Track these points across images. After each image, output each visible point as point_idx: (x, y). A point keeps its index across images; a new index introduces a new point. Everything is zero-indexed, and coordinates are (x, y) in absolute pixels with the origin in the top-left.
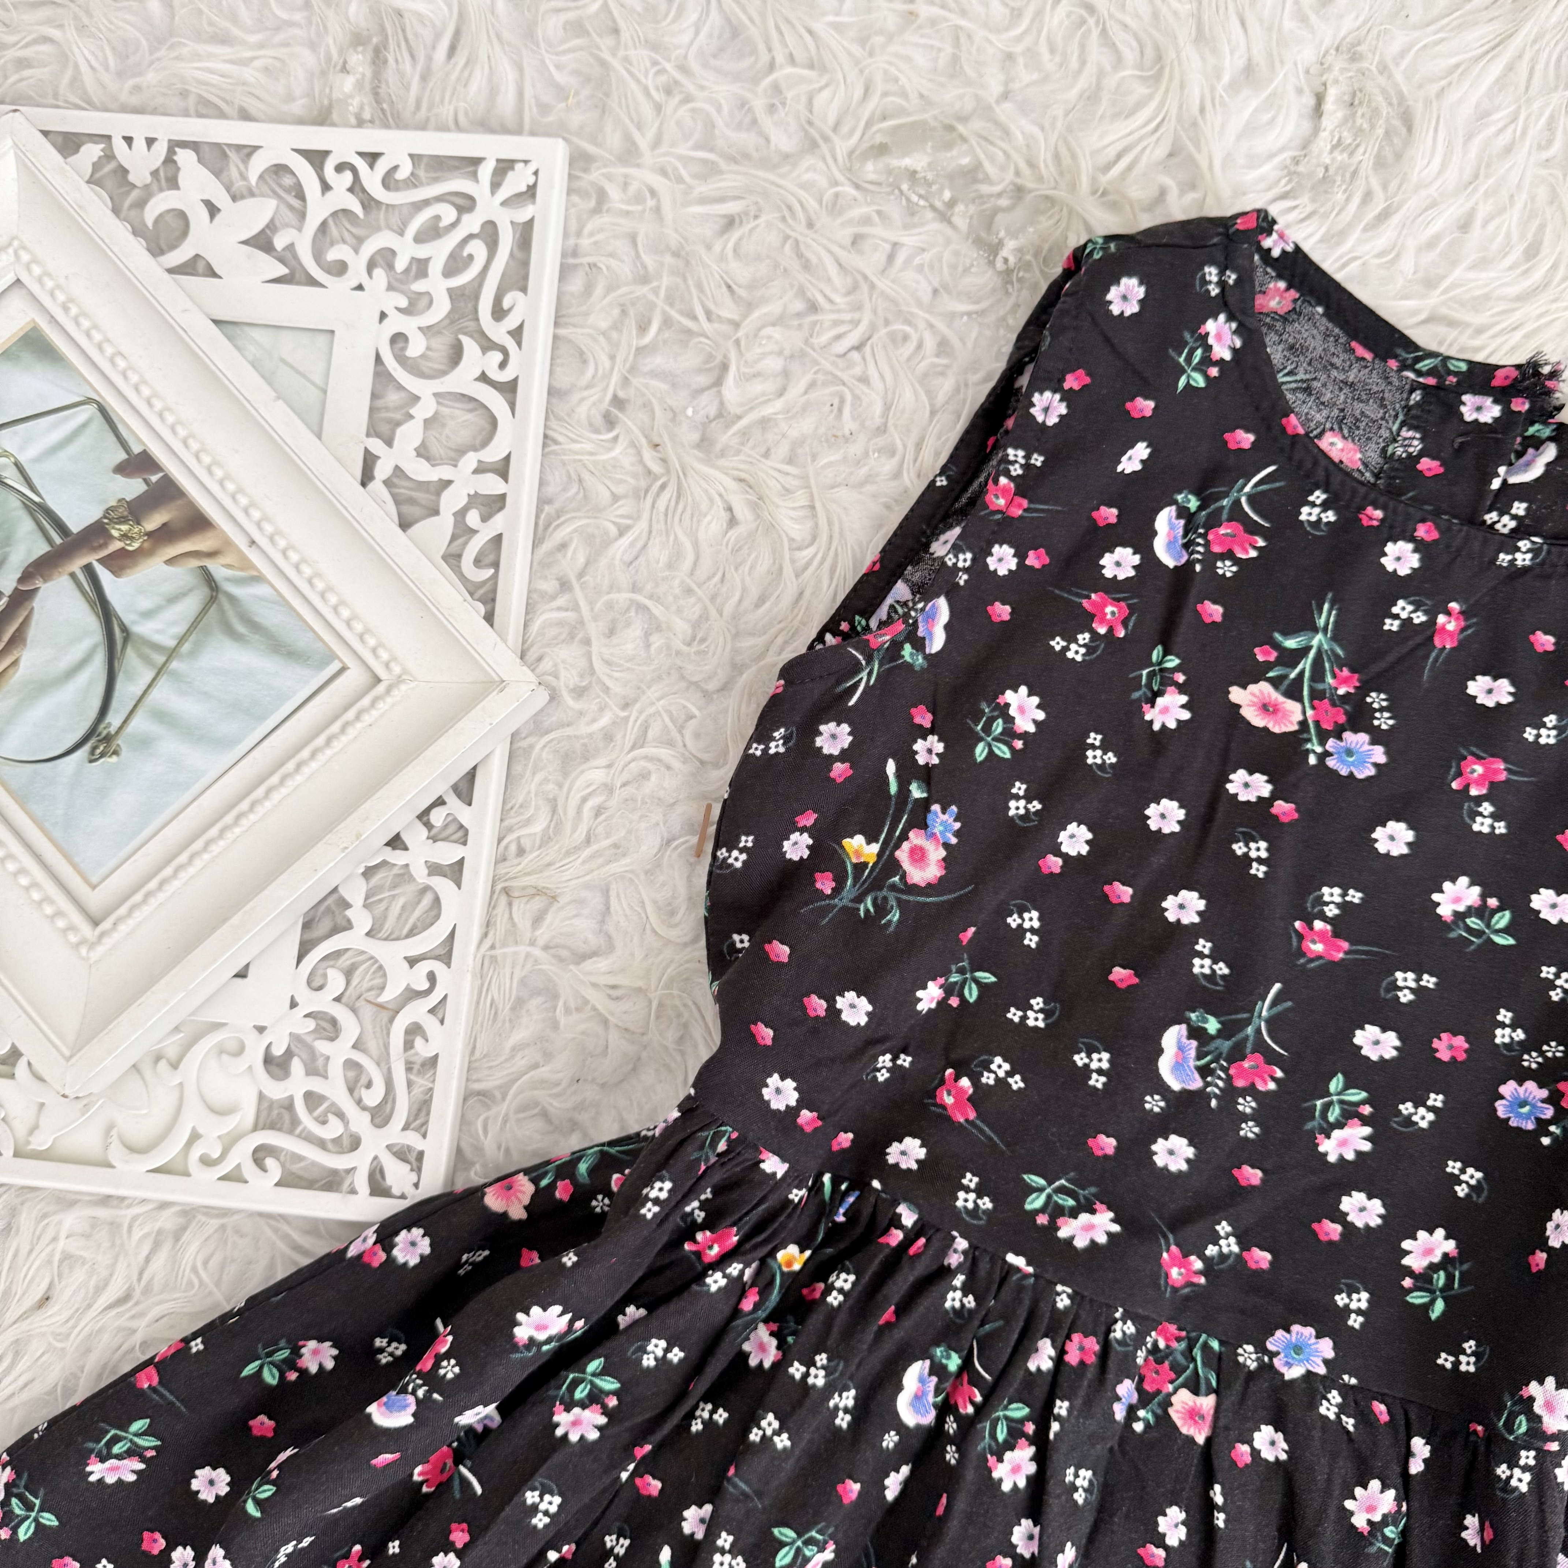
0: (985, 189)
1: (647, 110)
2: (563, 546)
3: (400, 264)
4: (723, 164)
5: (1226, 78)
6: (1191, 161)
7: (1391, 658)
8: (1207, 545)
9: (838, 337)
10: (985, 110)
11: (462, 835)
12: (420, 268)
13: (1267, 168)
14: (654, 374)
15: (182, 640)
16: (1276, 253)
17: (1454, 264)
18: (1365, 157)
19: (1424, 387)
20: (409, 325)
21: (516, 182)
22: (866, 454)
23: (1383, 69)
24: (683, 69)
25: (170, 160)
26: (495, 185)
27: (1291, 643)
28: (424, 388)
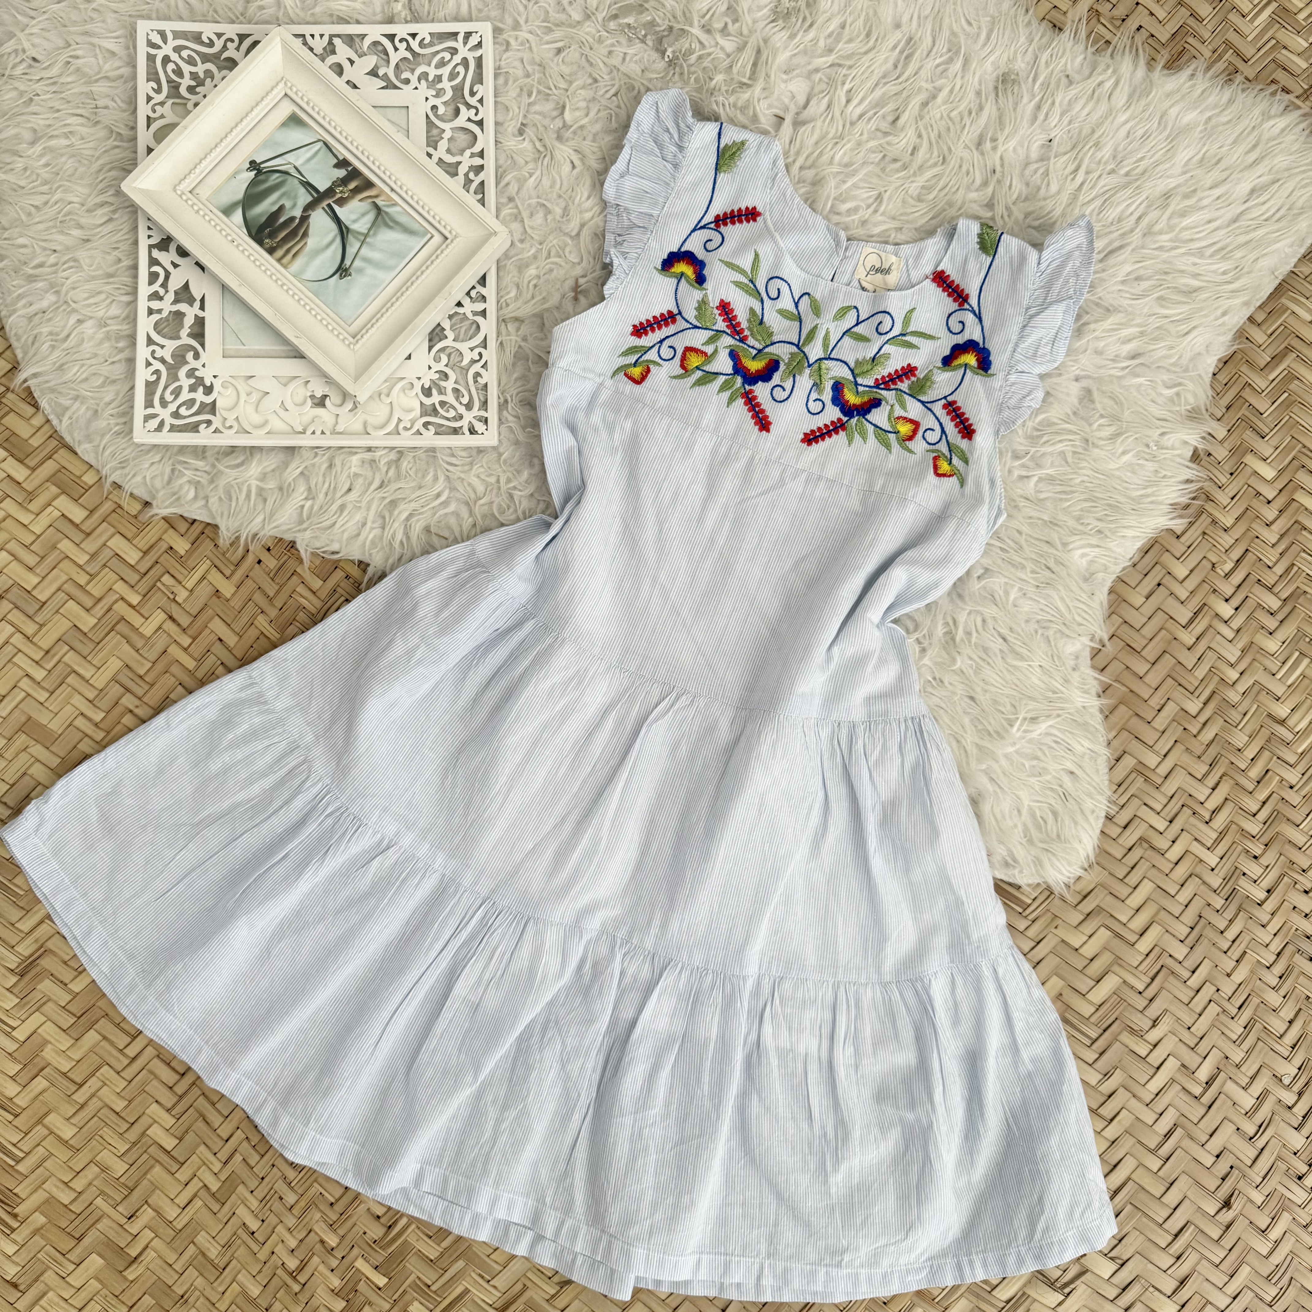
1: (521, 8)
2: (508, 184)
3: (431, 78)
4: (554, 27)
6: (735, 10)
11: (484, 299)
12: (439, 78)
13: (765, 11)
14: (535, 113)
15: (369, 230)
17: (839, 42)
20: (438, 102)
21: (474, 41)
25: (330, 43)
26: (465, 43)
28: (446, 126)
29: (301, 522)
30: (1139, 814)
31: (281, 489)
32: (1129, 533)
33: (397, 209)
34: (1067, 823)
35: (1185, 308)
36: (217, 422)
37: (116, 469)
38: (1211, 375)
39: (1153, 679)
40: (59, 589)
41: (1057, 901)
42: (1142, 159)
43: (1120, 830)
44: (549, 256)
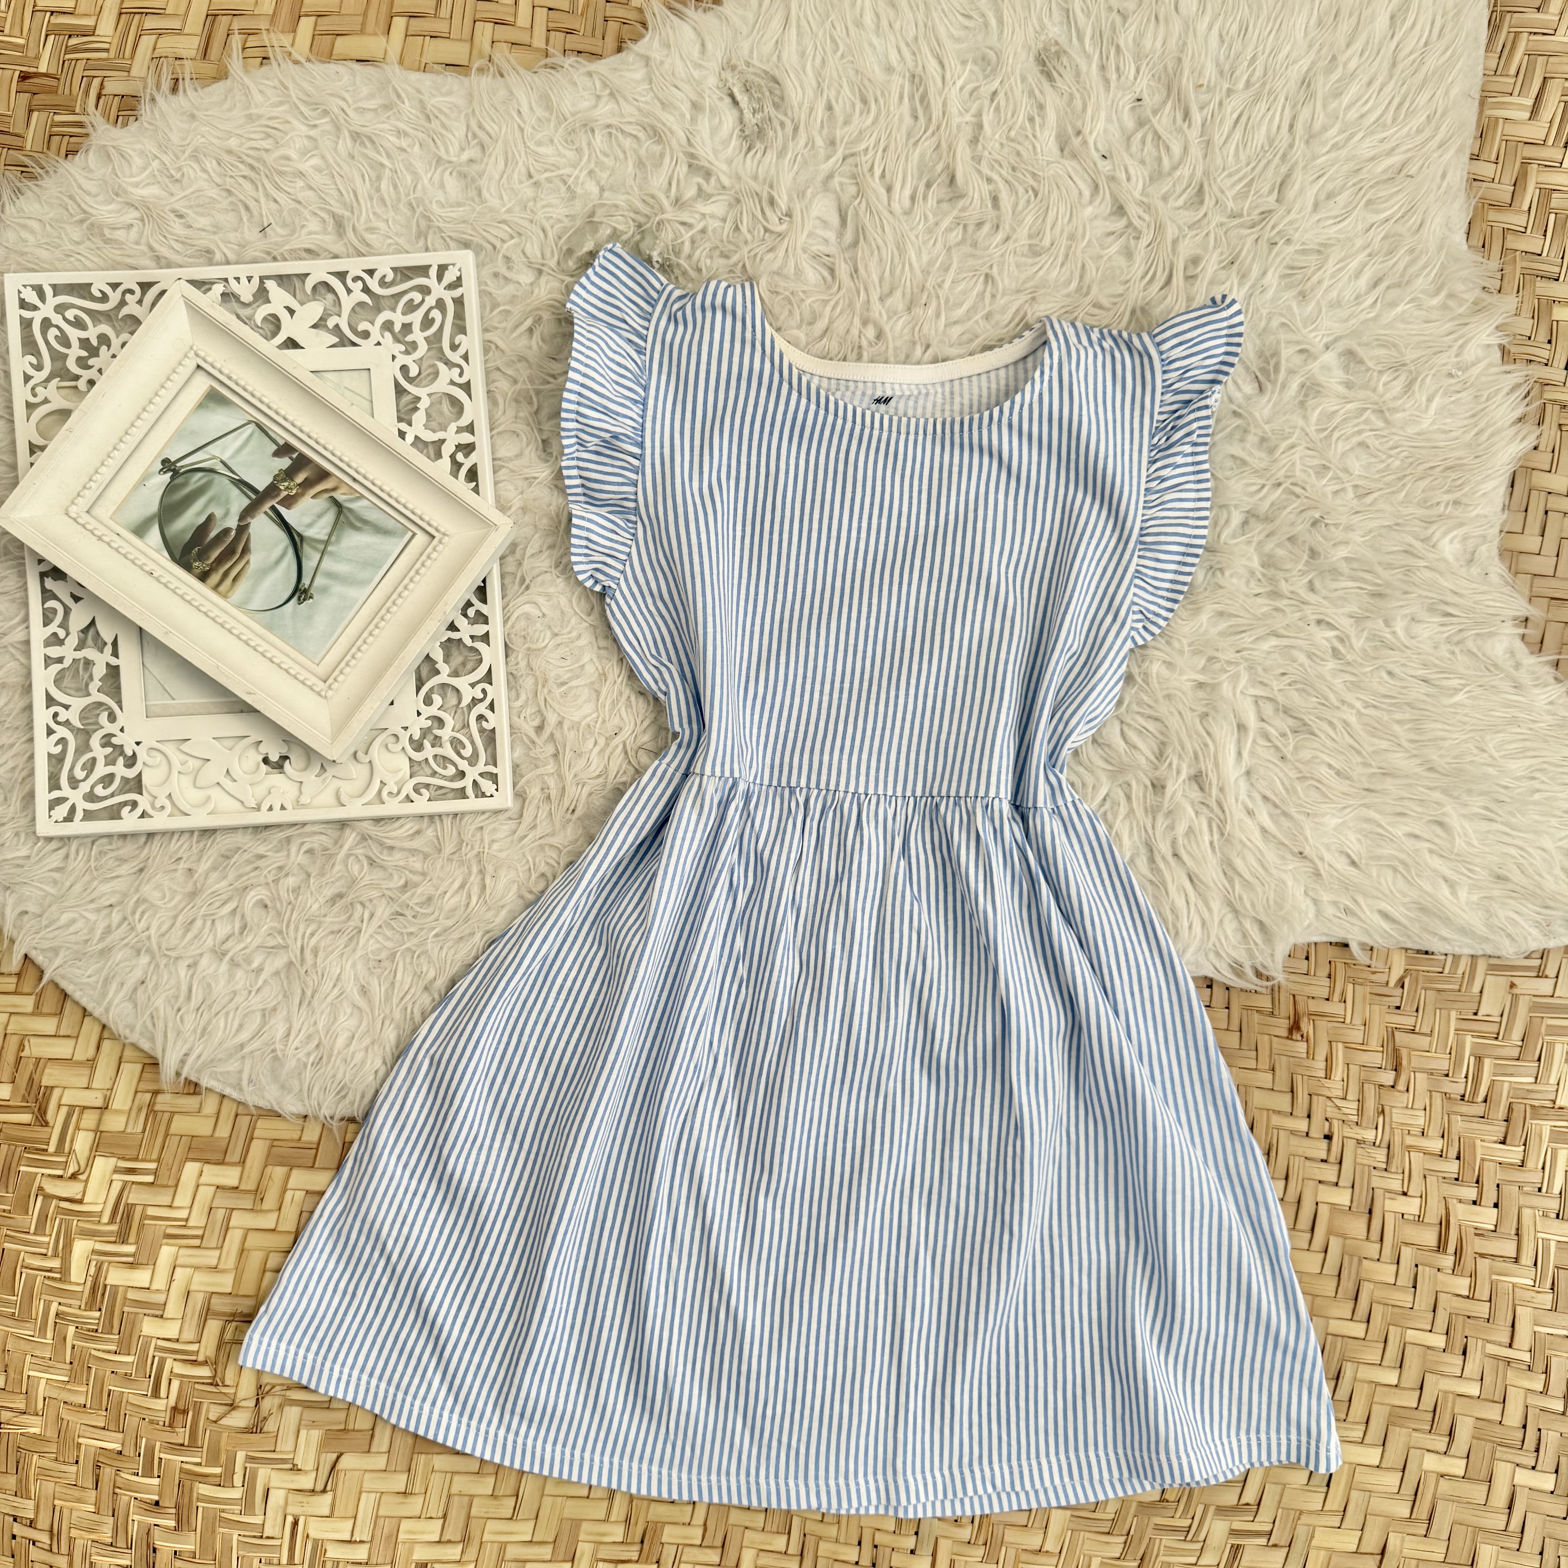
0: (626, 237)
5: (688, 116)
10: (599, 203)
18: (769, 109)
32: (1488, 485)
35: (1403, 198)
37: (337, 1102)
42: (1254, 59)
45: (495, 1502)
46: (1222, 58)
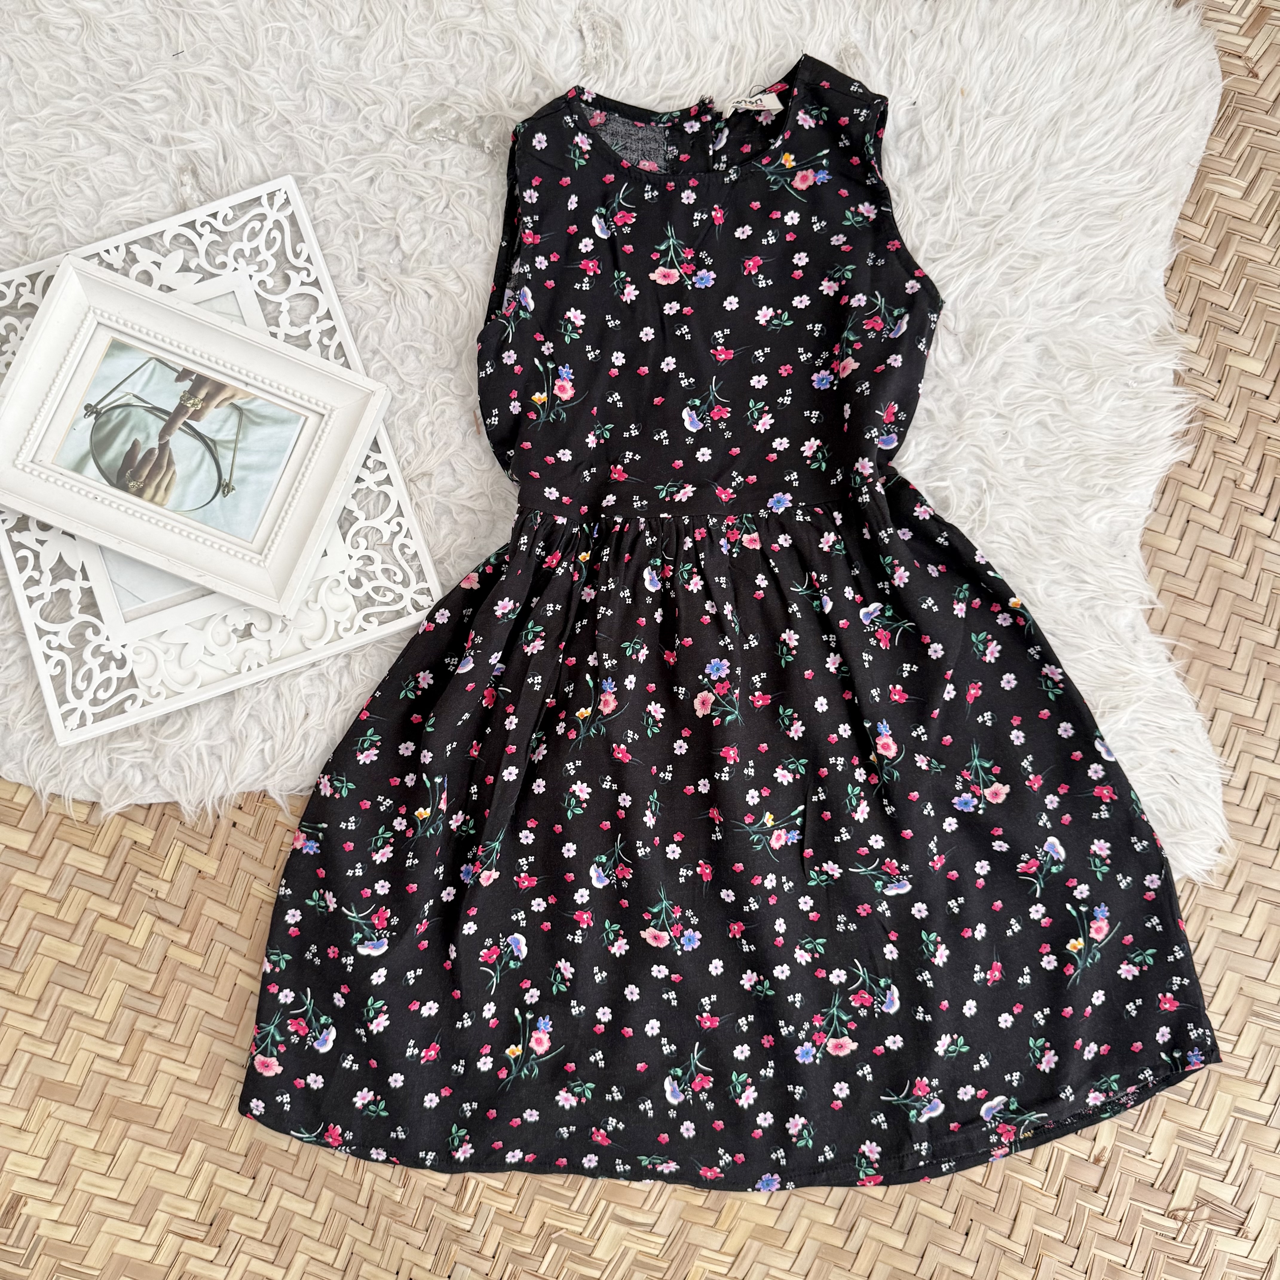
0: (467, 123)
1: (318, 150)
2: (366, 337)
3: (247, 253)
4: (358, 158)
5: (541, 39)
6: (542, 78)
7: (702, 236)
8: (615, 224)
9: (437, 206)
10: (453, 92)
11: (383, 465)
12: (256, 251)
13: (572, 68)
14: (370, 253)
15: (237, 434)
16: (590, 100)
17: (660, 75)
18: (608, 47)
19: (668, 128)
20: (263, 276)
21: (279, 200)
22: (470, 247)
23: (600, 9)
24: (324, 126)
25: (129, 252)
26: (271, 205)
27: (663, 247)
28: (281, 298)
29: (266, 768)
30: (1254, 769)
31: (233, 740)
32: (1141, 480)
33: (259, 402)
34: (1186, 807)
35: (1115, 230)
36: (141, 693)
37: (48, 779)
38: (1163, 289)
39: (1217, 622)
40: (29, 929)
41: (1202, 890)
42: (1015, 92)
43: (1241, 793)
44: (435, 399)
45: (94, 1157)
46: (989, 87)
